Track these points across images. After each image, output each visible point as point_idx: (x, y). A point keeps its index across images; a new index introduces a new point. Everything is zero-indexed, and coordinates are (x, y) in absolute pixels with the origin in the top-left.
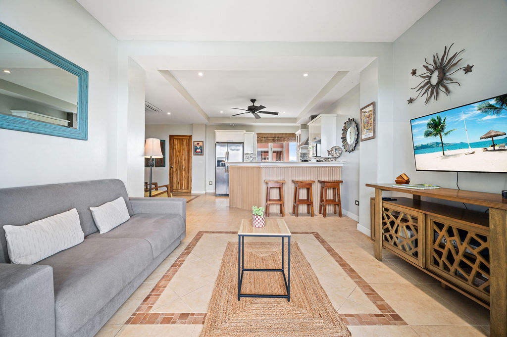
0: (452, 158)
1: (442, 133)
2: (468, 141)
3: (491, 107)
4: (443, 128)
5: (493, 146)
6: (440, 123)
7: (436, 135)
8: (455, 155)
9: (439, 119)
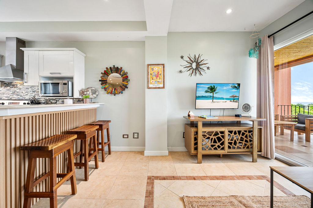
0: (216, 103)
1: (214, 93)
2: (225, 97)
3: (235, 87)
4: (215, 91)
5: (234, 100)
6: (214, 88)
7: (211, 93)
8: (218, 102)
9: (214, 87)
